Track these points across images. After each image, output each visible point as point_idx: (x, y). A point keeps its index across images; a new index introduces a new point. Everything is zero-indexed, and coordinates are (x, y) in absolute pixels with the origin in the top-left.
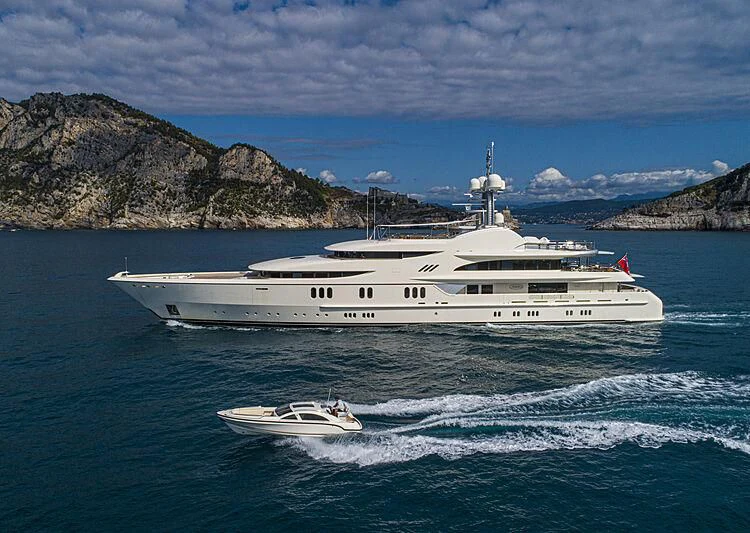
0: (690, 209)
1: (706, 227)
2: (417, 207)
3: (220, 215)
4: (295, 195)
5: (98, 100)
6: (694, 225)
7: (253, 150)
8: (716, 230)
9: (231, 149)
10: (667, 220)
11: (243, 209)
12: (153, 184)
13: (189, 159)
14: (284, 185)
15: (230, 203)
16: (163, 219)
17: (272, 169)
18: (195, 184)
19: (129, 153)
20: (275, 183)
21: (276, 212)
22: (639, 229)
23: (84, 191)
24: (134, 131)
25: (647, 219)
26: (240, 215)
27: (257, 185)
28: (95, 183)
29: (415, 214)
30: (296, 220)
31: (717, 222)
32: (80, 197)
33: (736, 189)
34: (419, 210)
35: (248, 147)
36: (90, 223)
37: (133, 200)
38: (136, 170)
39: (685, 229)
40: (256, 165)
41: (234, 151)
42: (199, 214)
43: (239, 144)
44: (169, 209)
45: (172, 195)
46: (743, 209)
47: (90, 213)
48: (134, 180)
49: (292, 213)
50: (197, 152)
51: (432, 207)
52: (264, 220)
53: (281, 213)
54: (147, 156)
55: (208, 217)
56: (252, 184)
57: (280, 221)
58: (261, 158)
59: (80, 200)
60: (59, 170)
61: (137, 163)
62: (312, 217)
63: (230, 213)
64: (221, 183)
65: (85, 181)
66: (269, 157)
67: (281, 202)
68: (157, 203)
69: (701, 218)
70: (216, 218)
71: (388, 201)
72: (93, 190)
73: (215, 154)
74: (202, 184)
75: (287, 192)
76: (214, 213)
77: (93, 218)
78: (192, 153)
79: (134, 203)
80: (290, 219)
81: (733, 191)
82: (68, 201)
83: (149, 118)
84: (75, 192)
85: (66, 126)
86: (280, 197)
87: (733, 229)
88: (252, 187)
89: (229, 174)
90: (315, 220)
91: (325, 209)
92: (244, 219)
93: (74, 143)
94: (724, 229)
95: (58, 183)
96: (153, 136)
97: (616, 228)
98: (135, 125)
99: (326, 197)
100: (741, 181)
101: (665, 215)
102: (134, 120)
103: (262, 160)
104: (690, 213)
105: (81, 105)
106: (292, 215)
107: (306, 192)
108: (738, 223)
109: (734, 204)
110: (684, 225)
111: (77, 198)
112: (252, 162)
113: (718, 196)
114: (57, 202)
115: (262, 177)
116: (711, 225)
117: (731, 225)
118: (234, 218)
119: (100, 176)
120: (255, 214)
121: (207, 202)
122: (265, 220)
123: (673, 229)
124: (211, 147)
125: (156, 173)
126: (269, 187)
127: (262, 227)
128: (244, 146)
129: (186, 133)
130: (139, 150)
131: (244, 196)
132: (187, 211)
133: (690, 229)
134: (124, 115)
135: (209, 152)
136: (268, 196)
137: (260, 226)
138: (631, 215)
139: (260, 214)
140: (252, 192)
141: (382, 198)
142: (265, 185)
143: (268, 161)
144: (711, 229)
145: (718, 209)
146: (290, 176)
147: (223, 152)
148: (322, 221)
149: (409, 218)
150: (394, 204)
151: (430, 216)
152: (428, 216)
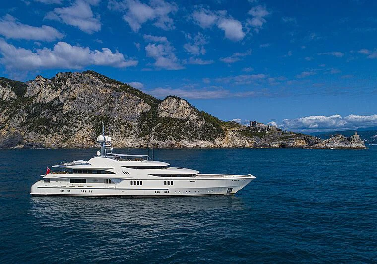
2: (283, 133)
3: (158, 139)
4: (205, 127)
5: (90, 74)
7: (179, 99)
9: (165, 99)
11: (172, 136)
12: (119, 121)
13: (140, 105)
14: (198, 120)
15: (164, 132)
16: (124, 142)
17: (190, 111)
18: (144, 120)
19: (106, 103)
20: (192, 119)
21: (193, 137)
23: (80, 126)
24: (109, 91)
26: (171, 139)
27: (181, 120)
28: (86, 121)
29: (283, 138)
30: (205, 142)
32: (78, 129)
34: (285, 135)
35: (176, 98)
36: (83, 144)
37: (107, 130)
38: (109, 113)
40: (180, 109)
41: (167, 100)
42: (145, 139)
43: (170, 96)
44: (128, 136)
45: (130, 127)
47: (83, 139)
48: (108, 118)
49: (203, 138)
50: (145, 102)
51: (294, 133)
52: (185, 142)
53: (196, 138)
54: (116, 105)
55: (151, 141)
56: (178, 120)
57: (195, 143)
58: (183, 104)
59: (78, 131)
60: (67, 114)
61: (110, 109)
62: (215, 140)
63: (164, 138)
64: (159, 120)
65: (81, 120)
66: (188, 103)
67: (196, 131)
68: (121, 132)
70: (157, 142)
71: (263, 130)
72: (85, 125)
73: (156, 103)
74: (148, 121)
75: (200, 125)
76: (154, 138)
77: (84, 141)
78: (142, 102)
79: (107, 132)
80: (202, 142)
82: (71, 131)
83: (118, 83)
84: (75, 126)
85: (72, 89)
86: (196, 127)
88: (178, 122)
89: (164, 115)
90: (218, 142)
91: (224, 135)
92: (173, 142)
93: (76, 98)
95: (66, 121)
96: (119, 93)
98: (110, 87)
99: (224, 128)
102: (109, 85)
103: (184, 105)
105: (80, 77)
106: (203, 139)
107: (211, 125)
111: (76, 130)
112: (178, 106)
114: (65, 132)
115: (184, 116)
118: (167, 141)
119: (90, 117)
120: (180, 139)
121: (150, 132)
122: (187, 143)
124: (153, 98)
125: (121, 114)
126: (188, 122)
127: (184, 147)
128: (173, 97)
129: (139, 91)
130: (111, 101)
131: (173, 128)
132: (139, 137)
134: (104, 82)
135: (152, 102)
136: (188, 128)
137: (183, 146)
139: (183, 139)
140: (178, 125)
141: (259, 128)
142: (186, 121)
143: (188, 106)
146: (202, 115)
147: (160, 101)
148: (221, 142)
149: (279, 141)
150: (268, 132)
151: (293, 140)
152: (291, 140)
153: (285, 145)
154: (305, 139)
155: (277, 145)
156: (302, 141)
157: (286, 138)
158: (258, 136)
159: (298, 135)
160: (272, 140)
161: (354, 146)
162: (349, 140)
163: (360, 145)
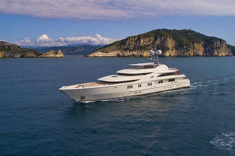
0: (114, 50)
1: (118, 56)
2: (22, 49)
6: (116, 55)
8: (121, 56)
10: (109, 54)
22: (101, 57)
25: (103, 53)
29: (21, 52)
31: (121, 54)
33: (125, 45)
39: (113, 56)
46: (127, 51)
51: (28, 49)
69: (117, 53)
71: (9, 47)
81: (124, 45)
87: (126, 56)
94: (123, 56)
97: (95, 56)
100: (126, 42)
101: (108, 52)
104: (114, 52)
108: (127, 54)
109: (125, 49)
110: (113, 55)
113: (121, 47)
116: (120, 55)
117: (125, 55)
123: (110, 56)
133: (115, 56)
138: (98, 52)
141: (6, 46)
144: (120, 56)
145: (121, 50)
149: (19, 53)
150: (12, 48)
151: (28, 53)
152: (27, 53)
153: (23, 56)
154: (35, 53)
155: (18, 56)
156: (33, 54)
157: (24, 52)
158: (6, 50)
159: (31, 50)
160: (15, 53)
161: (59, 56)
162: (57, 53)
163: (61, 56)
